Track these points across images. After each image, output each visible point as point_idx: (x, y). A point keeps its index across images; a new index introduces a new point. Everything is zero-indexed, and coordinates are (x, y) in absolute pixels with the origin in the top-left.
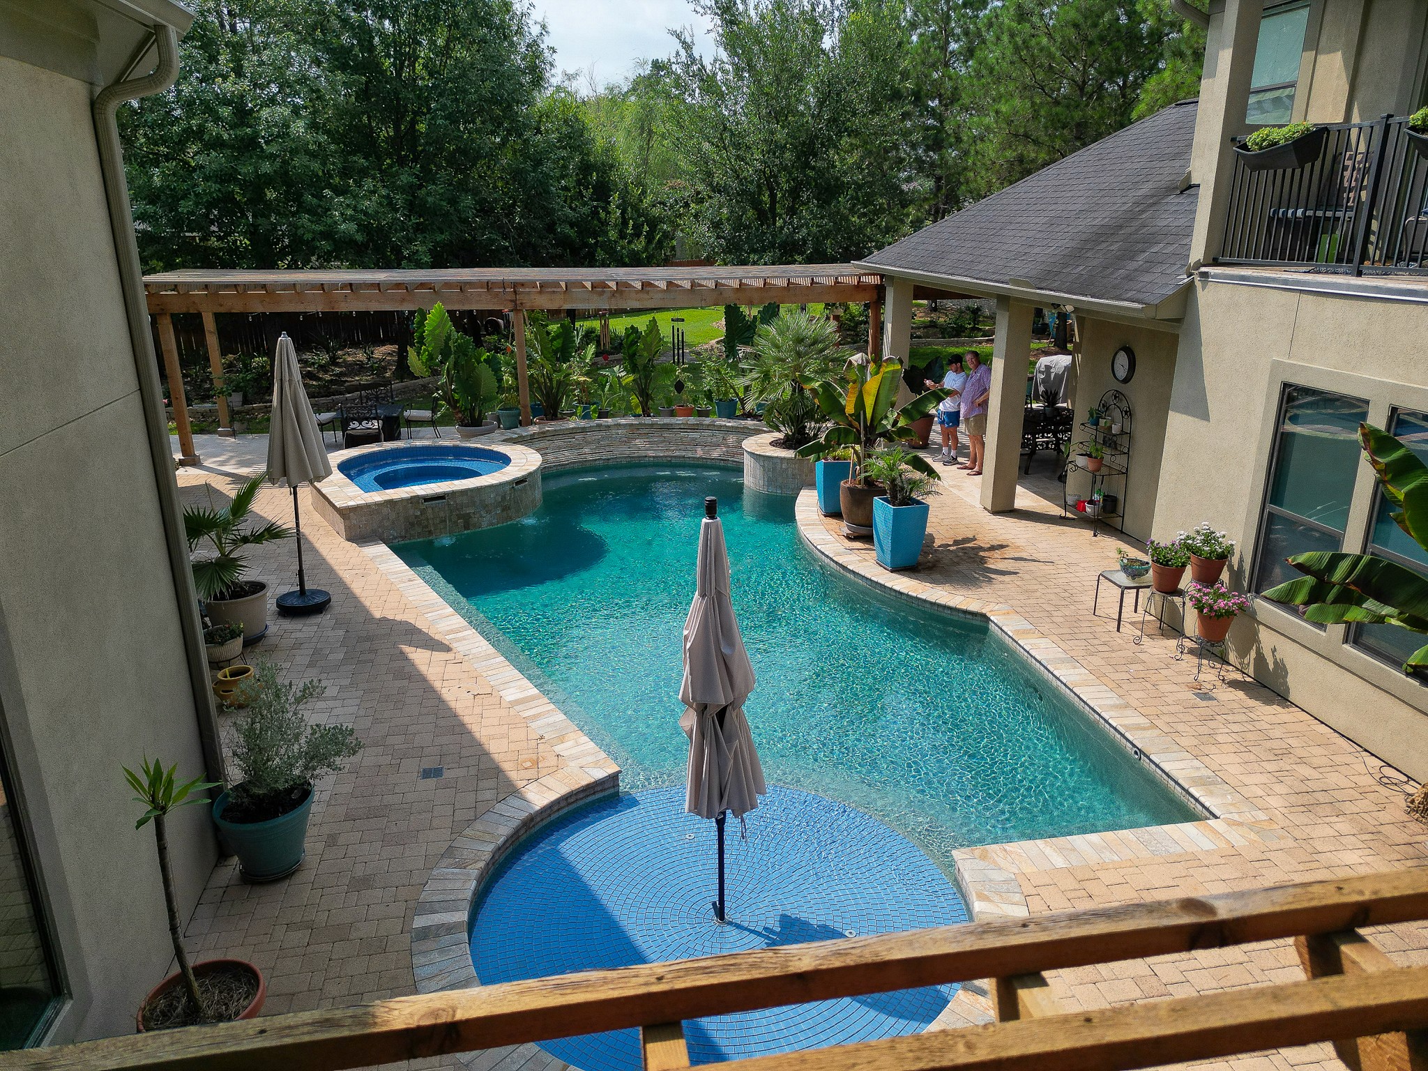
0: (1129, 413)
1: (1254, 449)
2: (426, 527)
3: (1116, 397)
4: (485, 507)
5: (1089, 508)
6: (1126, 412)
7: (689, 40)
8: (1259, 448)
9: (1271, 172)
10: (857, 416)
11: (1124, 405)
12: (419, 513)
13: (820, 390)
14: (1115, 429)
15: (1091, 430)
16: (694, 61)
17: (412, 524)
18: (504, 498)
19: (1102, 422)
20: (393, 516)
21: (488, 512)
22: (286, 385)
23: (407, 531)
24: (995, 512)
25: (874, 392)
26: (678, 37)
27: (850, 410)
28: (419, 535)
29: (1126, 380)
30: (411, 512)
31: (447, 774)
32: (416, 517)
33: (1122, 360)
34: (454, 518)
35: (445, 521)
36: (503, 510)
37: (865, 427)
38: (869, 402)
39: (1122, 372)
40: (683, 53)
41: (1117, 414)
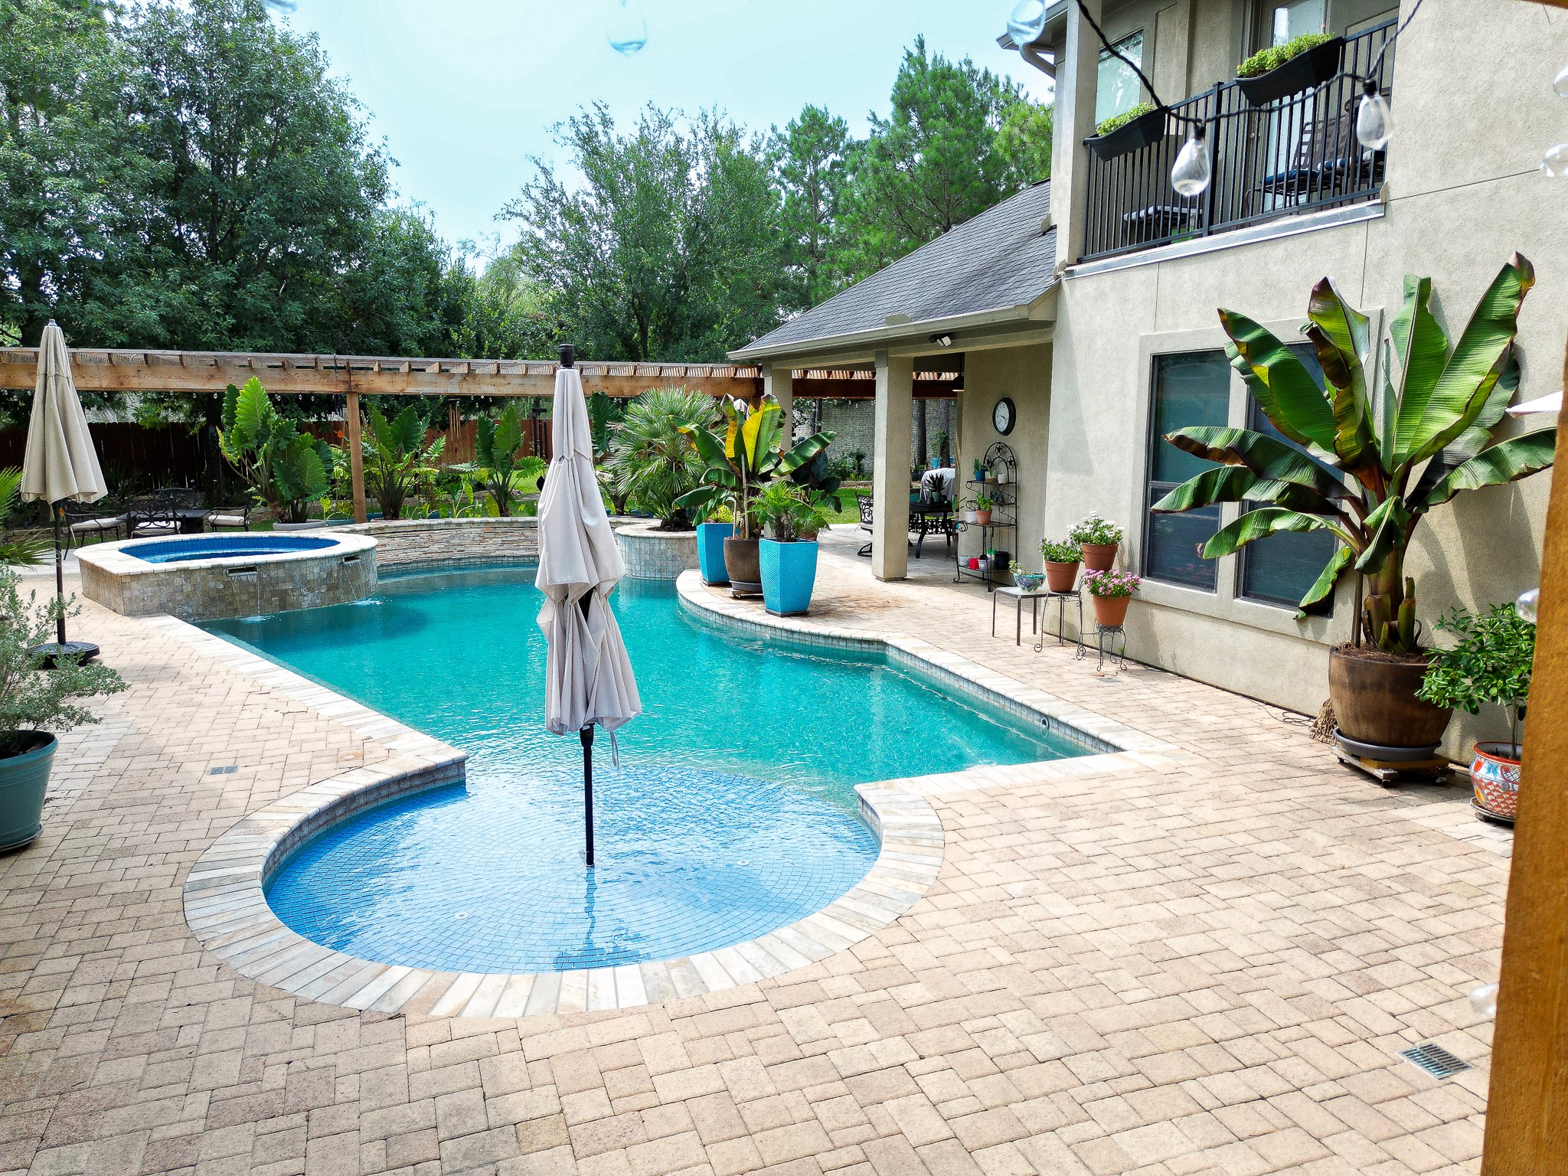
0: (1013, 463)
1: (1132, 430)
2: (231, 603)
3: (999, 449)
4: (307, 583)
5: (982, 565)
6: (1010, 462)
7: (548, 166)
8: (1137, 427)
9: (1122, 157)
10: (737, 460)
11: (1008, 457)
12: (222, 586)
13: (697, 433)
14: (1001, 479)
15: (978, 487)
16: (554, 188)
17: (213, 599)
18: (330, 574)
19: (988, 475)
20: (188, 588)
21: (311, 590)
22: (51, 381)
23: (205, 608)
24: (889, 580)
25: (754, 433)
26: (536, 162)
27: (729, 452)
28: (221, 613)
29: (1007, 432)
30: (212, 585)
31: (241, 770)
32: (218, 591)
33: (1003, 411)
34: (267, 595)
35: (256, 598)
36: (329, 590)
37: (747, 473)
38: (750, 445)
39: (1003, 425)
40: (542, 177)
41: (1002, 467)
